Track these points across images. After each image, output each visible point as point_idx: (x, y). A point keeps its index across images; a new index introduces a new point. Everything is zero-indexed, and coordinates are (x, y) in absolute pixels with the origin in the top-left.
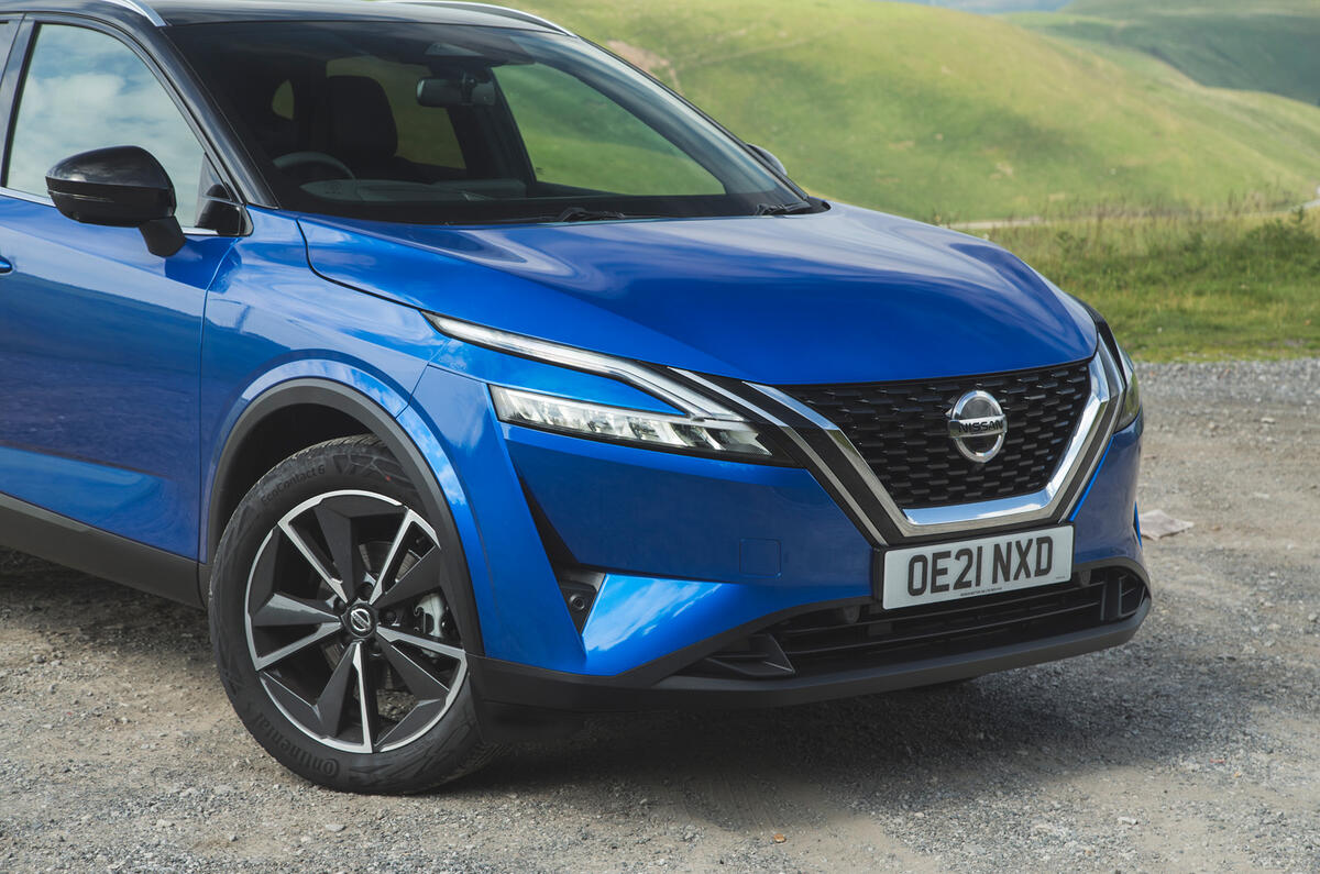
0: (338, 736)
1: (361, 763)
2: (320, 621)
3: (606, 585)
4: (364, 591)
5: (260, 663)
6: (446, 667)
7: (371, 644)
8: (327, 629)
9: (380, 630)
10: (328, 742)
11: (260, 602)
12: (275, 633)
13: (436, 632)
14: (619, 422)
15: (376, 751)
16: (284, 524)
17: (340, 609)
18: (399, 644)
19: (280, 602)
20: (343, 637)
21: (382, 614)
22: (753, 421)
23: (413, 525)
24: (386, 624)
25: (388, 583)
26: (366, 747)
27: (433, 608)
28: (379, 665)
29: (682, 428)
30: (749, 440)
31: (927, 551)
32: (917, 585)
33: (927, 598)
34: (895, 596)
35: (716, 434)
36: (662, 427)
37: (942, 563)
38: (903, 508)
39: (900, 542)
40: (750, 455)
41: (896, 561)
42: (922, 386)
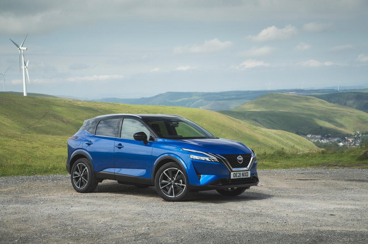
0: (170, 196)
1: (173, 198)
2: (168, 183)
3: (202, 176)
4: (173, 179)
5: (161, 188)
6: (183, 187)
7: (174, 185)
8: (169, 184)
9: (175, 183)
10: (169, 196)
11: (161, 181)
12: (163, 185)
13: (181, 183)
14: (203, 158)
15: (175, 197)
16: (164, 172)
17: (170, 181)
18: (177, 185)
19: (163, 181)
20: (171, 185)
21: (175, 182)
22: (217, 158)
23: (179, 171)
24: (176, 183)
25: (176, 178)
26: (174, 197)
27: (181, 181)
28: (175, 187)
29: (209, 159)
30: (217, 160)
31: (235, 173)
32: (234, 176)
33: (235, 178)
34: (232, 177)
35: (213, 159)
36: (207, 159)
37: (237, 174)
38: (233, 168)
39: (232, 171)
40: (217, 162)
41: (232, 173)
42: (234, 155)
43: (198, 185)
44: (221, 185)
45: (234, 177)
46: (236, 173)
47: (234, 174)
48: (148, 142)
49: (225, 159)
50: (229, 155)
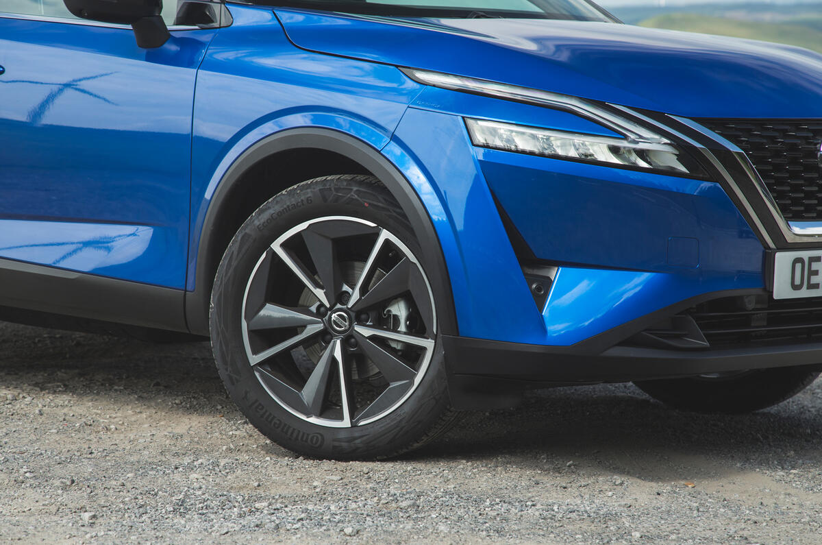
0: (321, 415)
1: (342, 435)
2: (303, 326)
3: (555, 274)
4: (342, 297)
5: (254, 359)
6: (412, 355)
7: (349, 341)
8: (311, 330)
9: (358, 329)
10: (313, 420)
11: (254, 309)
12: (266, 335)
13: (402, 328)
14: (567, 145)
15: (354, 425)
16: (276, 246)
17: (321, 312)
18: (373, 338)
19: (272, 311)
20: (324, 337)
21: (359, 315)
22: (676, 143)
23: (387, 242)
24: (362, 323)
25: (364, 290)
26: (346, 423)
27: (400, 310)
28: (355, 354)
29: (615, 150)
30: (669, 158)
31: (805, 255)
32: (797, 282)
33: (804, 293)
34: (782, 289)
35: (642, 154)
36: (600, 150)
37: (815, 266)
38: (787, 219)
39: (785, 246)
40: (671, 172)
41: (783, 261)
42: (796, 125)
43: (529, 342)
44: (706, 344)
45: (795, 287)
46: (812, 260)
47: (799, 266)
48: (166, 35)
49: (734, 148)
50: (761, 124)
